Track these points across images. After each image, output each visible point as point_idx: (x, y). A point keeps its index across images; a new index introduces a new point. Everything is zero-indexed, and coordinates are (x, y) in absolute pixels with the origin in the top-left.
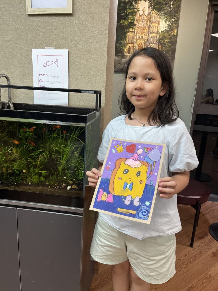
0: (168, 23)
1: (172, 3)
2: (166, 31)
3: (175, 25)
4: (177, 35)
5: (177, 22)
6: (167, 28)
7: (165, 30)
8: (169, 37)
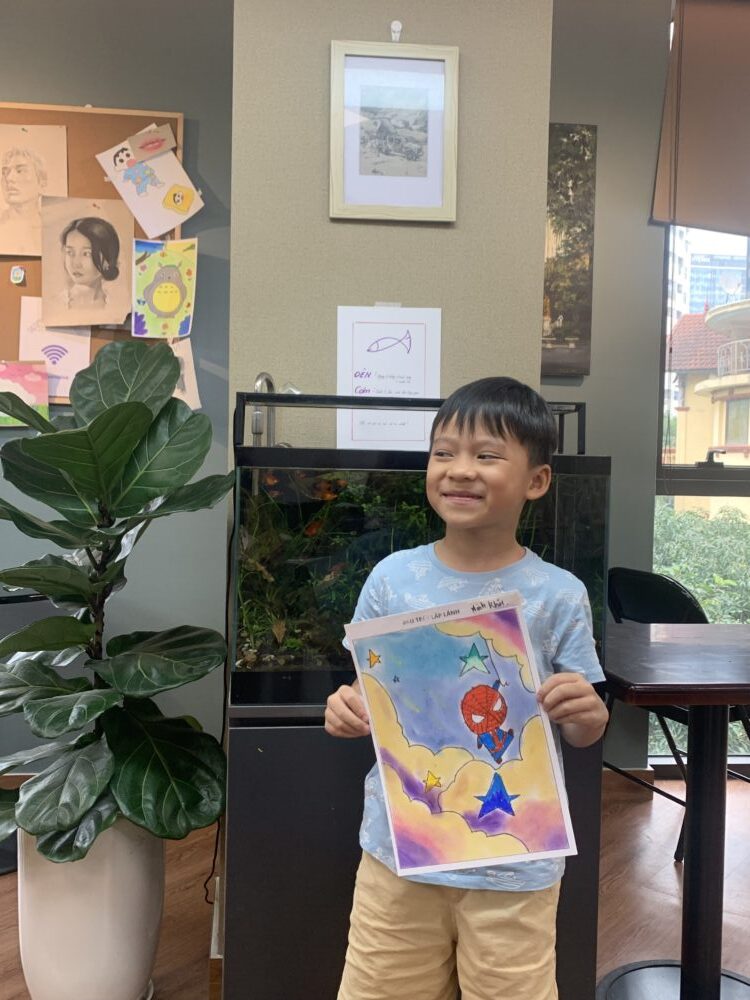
0: (563, 236)
1: (570, 184)
2: (561, 258)
3: (584, 243)
4: (591, 270)
5: (590, 236)
6: (561, 251)
7: (558, 255)
8: (570, 274)
